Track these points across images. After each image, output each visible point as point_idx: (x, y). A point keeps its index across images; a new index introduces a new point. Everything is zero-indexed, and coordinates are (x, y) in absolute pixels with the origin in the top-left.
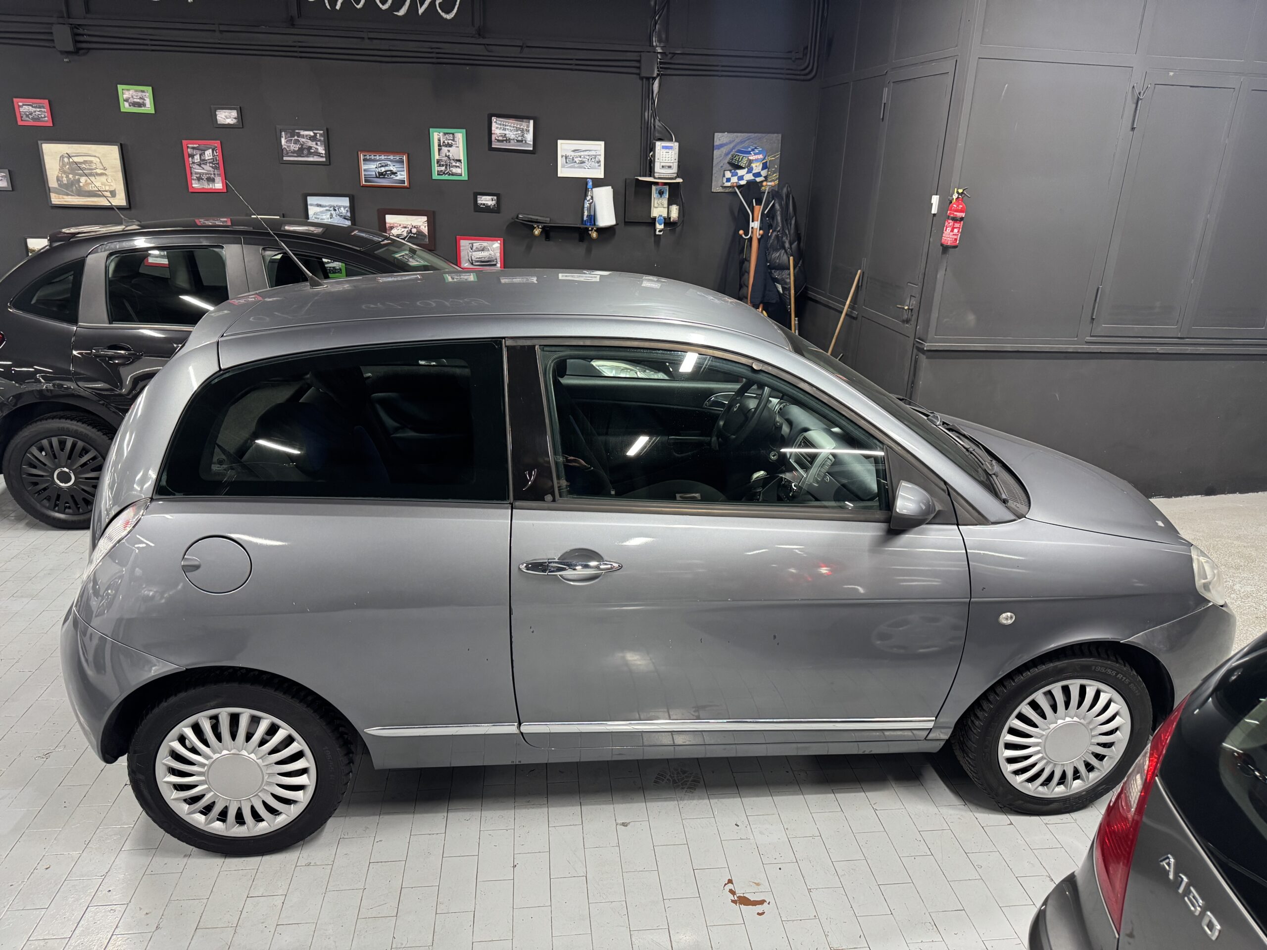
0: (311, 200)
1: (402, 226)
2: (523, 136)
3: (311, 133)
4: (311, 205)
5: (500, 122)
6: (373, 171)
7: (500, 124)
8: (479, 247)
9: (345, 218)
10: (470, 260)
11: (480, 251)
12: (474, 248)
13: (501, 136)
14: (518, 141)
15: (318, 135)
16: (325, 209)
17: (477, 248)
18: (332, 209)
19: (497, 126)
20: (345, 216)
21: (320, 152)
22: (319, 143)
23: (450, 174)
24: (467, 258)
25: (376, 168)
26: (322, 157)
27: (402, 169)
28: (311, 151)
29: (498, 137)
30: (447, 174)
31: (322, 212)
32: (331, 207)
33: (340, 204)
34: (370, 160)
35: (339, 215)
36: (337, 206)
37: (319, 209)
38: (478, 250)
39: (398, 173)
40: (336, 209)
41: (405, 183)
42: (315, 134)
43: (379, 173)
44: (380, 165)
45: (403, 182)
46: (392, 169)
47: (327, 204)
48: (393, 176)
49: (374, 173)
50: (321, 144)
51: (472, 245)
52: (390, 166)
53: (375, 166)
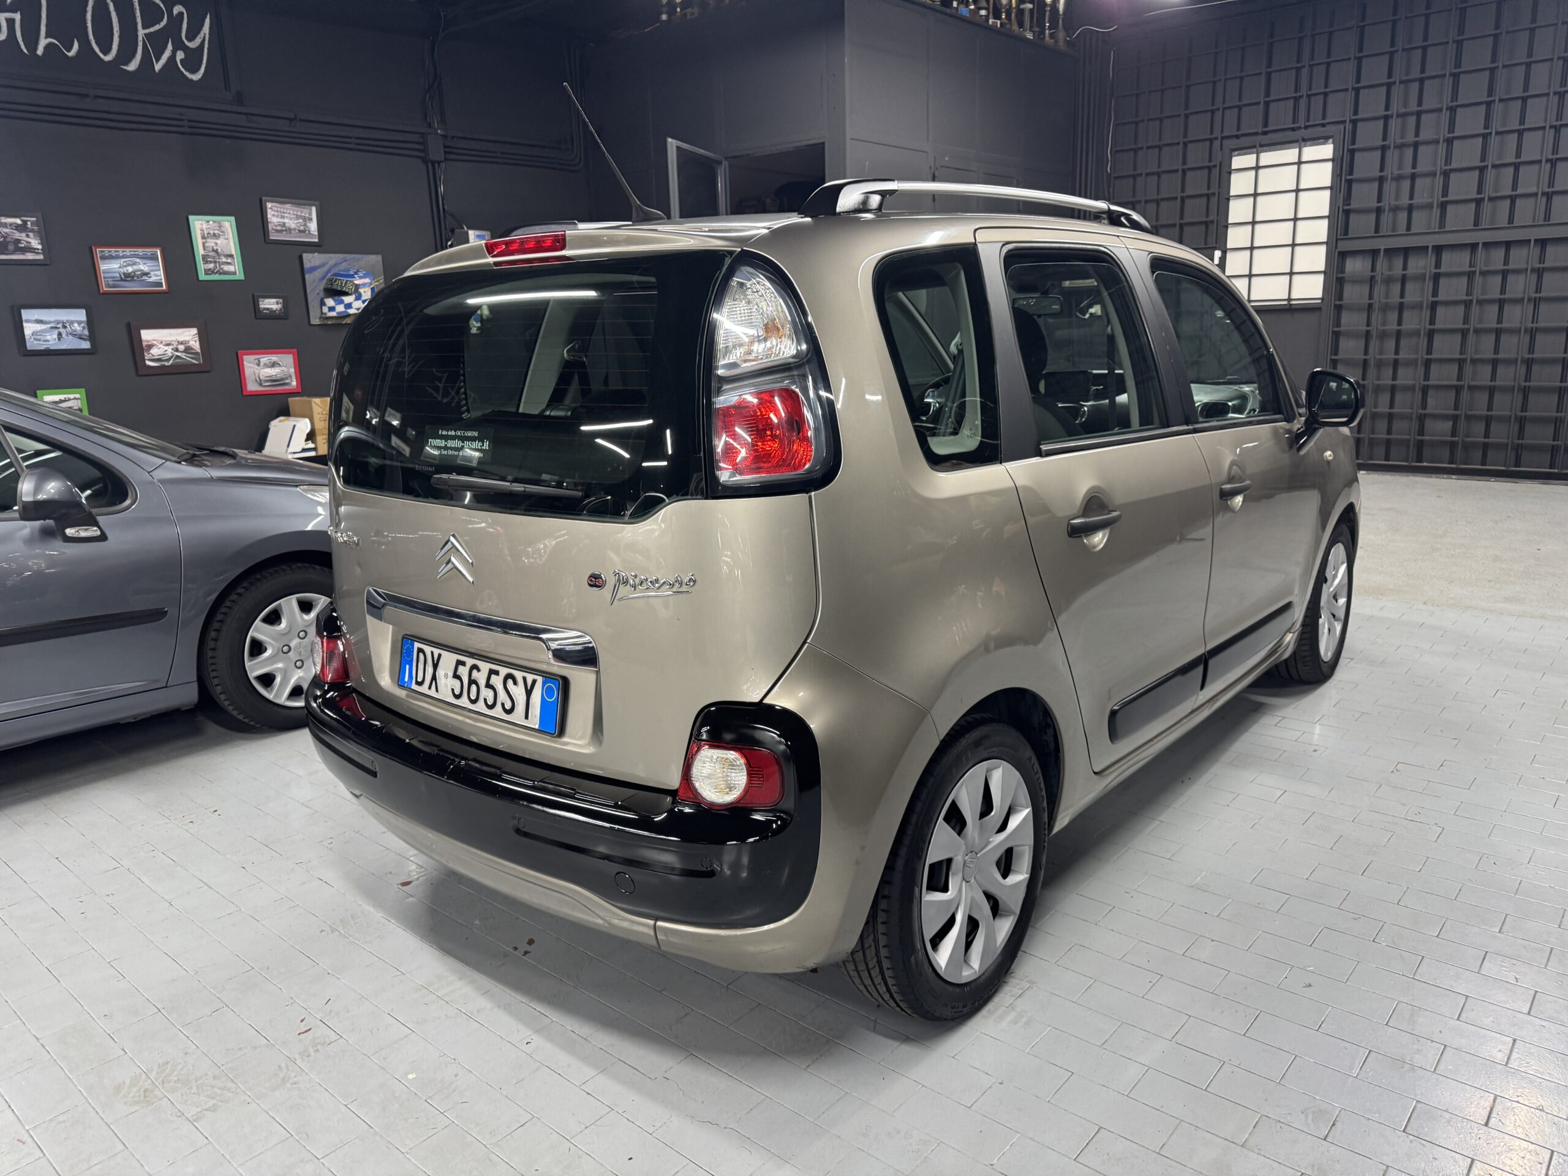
0: (26, 314)
1: (164, 343)
2: (305, 225)
3: (18, 221)
4: (28, 321)
5: (276, 209)
6: (115, 272)
7: (277, 211)
8: (267, 362)
9: (81, 338)
10: (258, 379)
11: (269, 367)
12: (262, 364)
13: (280, 225)
14: (300, 231)
15: (29, 223)
16: (49, 326)
17: (265, 364)
18: (60, 325)
19: (273, 213)
20: (80, 335)
21: (35, 247)
22: (31, 234)
23: (220, 273)
24: (253, 377)
25: (120, 267)
26: (38, 253)
27: (158, 268)
28: (20, 245)
29: (276, 226)
30: (217, 273)
31: (43, 331)
32: (58, 323)
33: (72, 318)
34: (111, 257)
35: (71, 334)
36: (67, 321)
37: (39, 327)
38: (266, 366)
39: (152, 273)
40: (67, 325)
41: (162, 286)
42: (25, 222)
43: (124, 274)
44: (125, 264)
45: (160, 284)
46: (142, 268)
47: (52, 319)
48: (144, 278)
49: (118, 275)
50: (34, 235)
51: (259, 361)
52: (139, 264)
53: (119, 265)
